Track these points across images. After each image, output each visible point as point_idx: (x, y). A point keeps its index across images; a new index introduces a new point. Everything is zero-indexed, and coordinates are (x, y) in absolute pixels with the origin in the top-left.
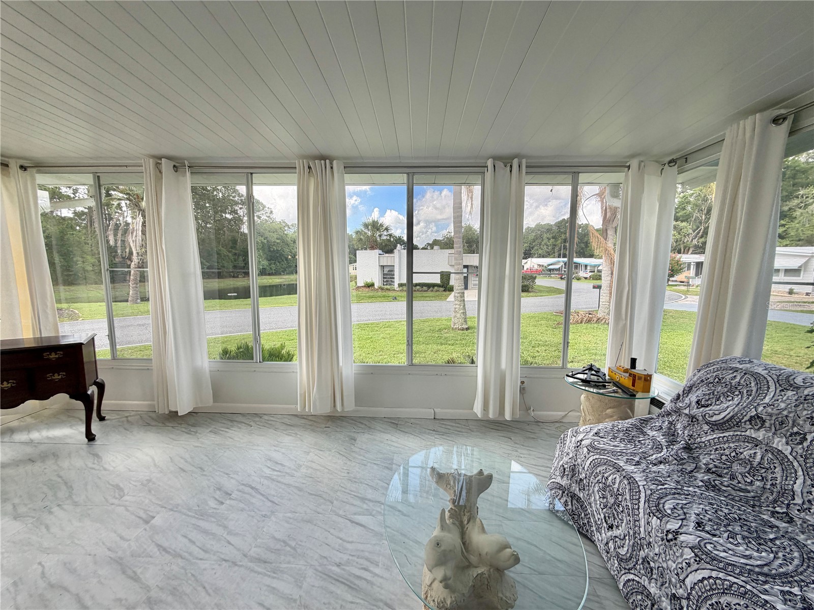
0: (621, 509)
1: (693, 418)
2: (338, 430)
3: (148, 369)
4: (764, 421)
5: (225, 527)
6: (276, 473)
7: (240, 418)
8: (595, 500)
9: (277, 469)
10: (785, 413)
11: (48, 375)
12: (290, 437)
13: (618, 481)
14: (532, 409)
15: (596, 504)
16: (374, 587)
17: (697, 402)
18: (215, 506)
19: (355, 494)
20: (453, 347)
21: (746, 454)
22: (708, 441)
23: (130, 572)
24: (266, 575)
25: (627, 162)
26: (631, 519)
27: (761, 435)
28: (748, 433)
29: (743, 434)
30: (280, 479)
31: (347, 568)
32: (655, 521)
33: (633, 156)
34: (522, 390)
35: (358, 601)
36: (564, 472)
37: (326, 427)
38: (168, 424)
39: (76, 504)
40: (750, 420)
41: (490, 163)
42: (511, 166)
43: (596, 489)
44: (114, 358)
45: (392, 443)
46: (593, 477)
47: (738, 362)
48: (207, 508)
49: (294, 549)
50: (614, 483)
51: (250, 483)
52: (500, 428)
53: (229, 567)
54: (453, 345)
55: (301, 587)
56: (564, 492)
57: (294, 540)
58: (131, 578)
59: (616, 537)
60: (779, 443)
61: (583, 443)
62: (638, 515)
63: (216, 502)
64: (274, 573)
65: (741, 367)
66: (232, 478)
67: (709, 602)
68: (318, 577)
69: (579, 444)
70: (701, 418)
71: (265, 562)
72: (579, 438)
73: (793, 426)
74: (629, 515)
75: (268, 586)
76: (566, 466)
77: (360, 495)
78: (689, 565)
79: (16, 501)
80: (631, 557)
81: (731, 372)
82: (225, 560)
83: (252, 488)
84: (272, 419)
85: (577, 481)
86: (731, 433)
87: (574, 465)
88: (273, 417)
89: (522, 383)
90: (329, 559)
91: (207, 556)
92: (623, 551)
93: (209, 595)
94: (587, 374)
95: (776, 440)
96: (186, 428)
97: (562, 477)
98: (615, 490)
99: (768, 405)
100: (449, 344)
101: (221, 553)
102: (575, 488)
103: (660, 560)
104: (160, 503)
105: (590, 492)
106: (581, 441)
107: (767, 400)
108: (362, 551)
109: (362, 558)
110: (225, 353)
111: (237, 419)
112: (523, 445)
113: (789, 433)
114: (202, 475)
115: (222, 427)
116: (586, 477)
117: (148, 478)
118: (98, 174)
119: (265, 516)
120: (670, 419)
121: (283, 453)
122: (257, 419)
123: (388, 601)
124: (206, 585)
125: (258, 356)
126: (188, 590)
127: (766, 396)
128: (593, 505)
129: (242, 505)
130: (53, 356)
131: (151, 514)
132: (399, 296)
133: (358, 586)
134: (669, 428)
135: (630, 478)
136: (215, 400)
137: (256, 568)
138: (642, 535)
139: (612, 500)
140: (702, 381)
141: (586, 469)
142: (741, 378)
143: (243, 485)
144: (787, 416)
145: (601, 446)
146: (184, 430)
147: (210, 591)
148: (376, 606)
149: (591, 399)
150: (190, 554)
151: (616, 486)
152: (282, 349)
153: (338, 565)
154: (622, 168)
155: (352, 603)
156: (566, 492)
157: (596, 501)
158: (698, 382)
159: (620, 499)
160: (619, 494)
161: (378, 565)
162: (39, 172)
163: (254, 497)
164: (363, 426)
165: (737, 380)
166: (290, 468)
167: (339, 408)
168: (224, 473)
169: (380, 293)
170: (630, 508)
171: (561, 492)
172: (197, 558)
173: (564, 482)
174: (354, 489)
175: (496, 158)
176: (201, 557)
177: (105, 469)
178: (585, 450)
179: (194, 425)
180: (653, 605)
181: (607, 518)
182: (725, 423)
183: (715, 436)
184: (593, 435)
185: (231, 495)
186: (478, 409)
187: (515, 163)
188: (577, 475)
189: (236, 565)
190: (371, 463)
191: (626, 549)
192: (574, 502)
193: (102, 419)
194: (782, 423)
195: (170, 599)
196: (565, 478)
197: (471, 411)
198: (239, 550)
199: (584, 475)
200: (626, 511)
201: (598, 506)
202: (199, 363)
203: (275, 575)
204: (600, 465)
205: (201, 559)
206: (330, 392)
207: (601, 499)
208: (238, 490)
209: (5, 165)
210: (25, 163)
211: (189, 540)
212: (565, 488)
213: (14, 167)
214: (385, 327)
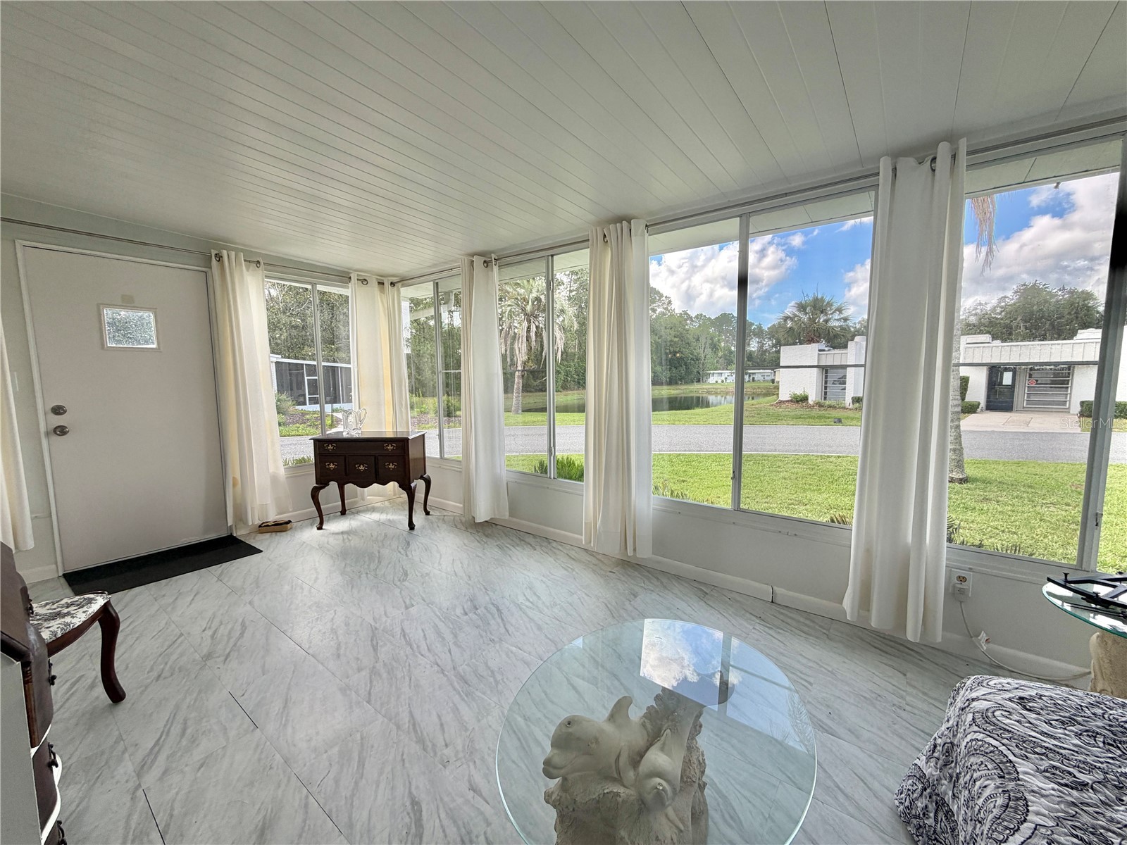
2: (623, 579)
3: (460, 470)
5: (455, 636)
6: (528, 603)
7: (531, 540)
9: (531, 600)
11: (386, 464)
12: (565, 572)
13: (987, 792)
18: (459, 615)
23: (375, 643)
24: (459, 693)
30: (528, 611)
31: (533, 727)
36: (934, 752)
37: (610, 572)
38: (467, 530)
39: (376, 576)
41: (884, 166)
44: (441, 457)
45: (682, 615)
46: (963, 773)
48: (453, 613)
49: (497, 682)
51: (499, 605)
53: (438, 672)
55: (479, 721)
56: (925, 789)
57: (503, 675)
58: (373, 646)
61: (975, 704)
63: (463, 611)
64: (467, 696)
66: (488, 594)
68: (500, 721)
69: (968, 704)
71: (466, 683)
72: (971, 694)
75: (455, 705)
76: (938, 741)
82: (438, 665)
83: (498, 610)
84: (560, 548)
85: (951, 777)
87: (951, 743)
88: (562, 546)
89: (962, 580)
90: (521, 708)
91: (428, 654)
93: (410, 688)
96: (480, 537)
97: (929, 759)
101: (439, 657)
102: (945, 788)
104: (424, 596)
106: (973, 700)
110: (541, 467)
111: (527, 540)
115: (509, 544)
118: (436, 281)
119: (492, 640)
121: (548, 586)
122: (545, 544)
124: (413, 678)
125: (551, 471)
126: (399, 676)
129: (480, 622)
130: (390, 447)
131: (413, 603)
136: (511, 515)
137: (456, 684)
143: (493, 604)
145: (1008, 721)
146: (477, 537)
147: (413, 684)
148: (535, 781)
149: (1110, 642)
150: (418, 647)
153: (526, 719)
155: (514, 762)
156: (928, 790)
162: (403, 286)
163: (494, 619)
164: (657, 583)
166: (543, 603)
167: (630, 552)
168: (484, 588)
169: (816, 412)
171: (921, 786)
172: (420, 653)
173: (930, 770)
176: (423, 653)
177: (407, 555)
178: (970, 717)
179: (487, 536)
184: (1010, 700)
185: (477, 609)
186: (848, 603)
188: (953, 765)
189: (443, 673)
192: (941, 815)
193: (426, 513)
195: (385, 675)
196: (933, 763)
197: (837, 606)
203: (466, 698)
204: (976, 752)
205: (422, 655)
206: (620, 528)
208: (486, 608)
209: (381, 283)
210: (394, 280)
211: (425, 635)
212: (928, 781)
213: (387, 285)
214: (795, 463)
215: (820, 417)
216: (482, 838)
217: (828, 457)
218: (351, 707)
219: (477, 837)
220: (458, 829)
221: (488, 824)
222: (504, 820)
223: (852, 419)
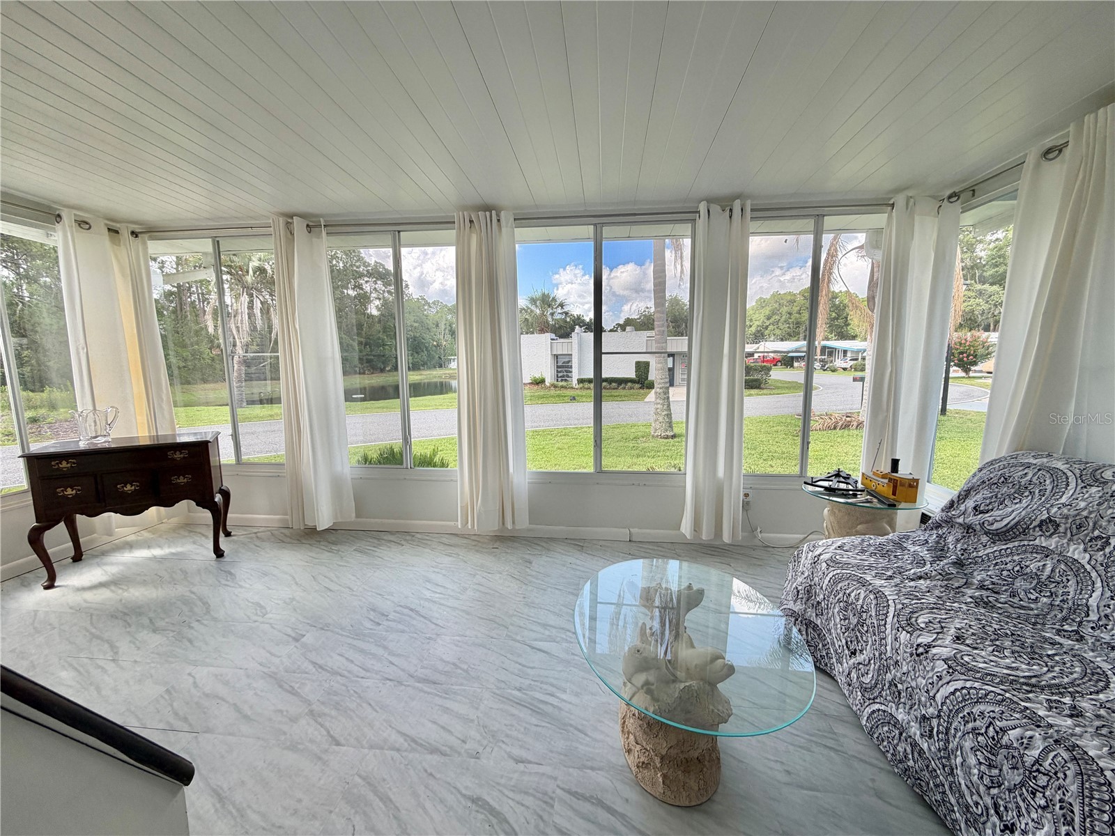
0: (865, 629)
1: (968, 528)
2: (509, 551)
3: (278, 476)
4: (1058, 526)
5: (385, 648)
6: (437, 595)
7: (388, 537)
8: (835, 625)
9: (438, 591)
10: (1085, 513)
11: (172, 478)
12: (450, 559)
13: (862, 596)
14: (759, 530)
15: (836, 629)
16: (562, 712)
17: (975, 508)
18: (372, 627)
19: (534, 620)
20: (653, 460)
21: (1033, 567)
22: (987, 555)
23: (287, 687)
24: (438, 695)
25: (890, 199)
26: (877, 638)
27: (1052, 543)
28: (1037, 542)
29: (1031, 543)
30: (442, 602)
31: (530, 693)
32: (904, 636)
33: (898, 191)
34: (746, 505)
35: (544, 724)
36: (798, 595)
37: (493, 548)
38: (304, 541)
39: (216, 620)
40: (1040, 525)
41: (702, 207)
42: (731, 210)
43: (837, 610)
44: (239, 462)
45: (578, 568)
46: (832, 596)
47: (1033, 456)
48: (362, 628)
49: (466, 671)
50: (857, 600)
51: (408, 605)
52: (715, 553)
53: (395, 686)
54: (653, 457)
55: (477, 709)
56: (797, 620)
57: (467, 663)
58: (290, 692)
59: (859, 664)
60: (1076, 552)
61: (822, 557)
62: (884, 632)
63: (372, 623)
64: (446, 694)
65: (1035, 462)
66: (386, 599)
67: (961, 715)
68: (497, 700)
69: (816, 559)
70: (978, 527)
71: (435, 683)
72: (817, 553)
73: (1094, 528)
74: (875, 634)
75: (441, 706)
76: (800, 588)
77: (539, 621)
78: (940, 678)
79: (152, 615)
80: (876, 684)
81: (1021, 468)
82: (390, 680)
83: (412, 610)
84: (426, 538)
85: (813, 605)
86: (1016, 544)
87: (810, 585)
88: (427, 536)
89: (746, 495)
90: (508, 683)
91: (368, 674)
92: (867, 679)
93: (377, 712)
94: (832, 481)
95: (1072, 548)
96: (326, 546)
97: (795, 602)
98: (859, 607)
99: (1064, 505)
100: (649, 457)
101: (384, 672)
102: (811, 614)
103: (909, 679)
104: (309, 622)
105: (830, 615)
106: (819, 555)
107: (1063, 500)
108: (547, 677)
109: (546, 683)
110: (366, 459)
111: (385, 538)
112: (746, 573)
113: (1088, 538)
114: (352, 595)
115: (368, 546)
116: (824, 598)
117: (291, 596)
118: (217, 239)
119: (429, 638)
120: (940, 532)
121: (444, 575)
122: (408, 538)
123: (580, 727)
124: (372, 703)
125: (408, 462)
126: (353, 706)
127: (1063, 494)
128: (833, 631)
129: (400, 627)
130: (178, 456)
131: (301, 632)
132: (578, 396)
133: (543, 710)
134: (938, 543)
135: (878, 592)
136: (357, 516)
137: (426, 689)
138: (889, 654)
139: (854, 621)
140: (984, 482)
141: (824, 588)
142: (1034, 475)
143: (401, 606)
144: (1086, 517)
145: (844, 559)
146: (323, 547)
147: (378, 709)
148: (566, 730)
149: (837, 512)
150: (349, 672)
151: (860, 602)
152: (435, 456)
153: (519, 690)
154: (884, 207)
155: (537, 726)
156: (799, 619)
157: (837, 625)
158: (979, 483)
159: (864, 617)
160: (863, 612)
161: (566, 692)
162: (152, 238)
163: (414, 619)
164: (539, 548)
165: (1028, 478)
166: (453, 590)
167: (509, 526)
168: (377, 594)
169: (553, 392)
170: (876, 625)
171: (793, 620)
172: (358, 677)
173: (798, 607)
174: (533, 615)
175: (710, 201)
176: (362, 675)
177: (240, 586)
178: (824, 565)
179: (334, 543)
180: (901, 734)
181: (849, 643)
182: (1008, 531)
183: (995, 549)
184: (836, 549)
185: (387, 616)
186: (686, 528)
187: (737, 205)
188: (813, 597)
189: (402, 685)
190: (551, 588)
191: (870, 676)
192: (810, 630)
193: (228, 534)
194: (1080, 526)
195: (334, 713)
196: (799, 602)
197: (677, 532)
198: (403, 670)
199: (822, 596)
200: (871, 630)
201: (839, 631)
202: (339, 468)
203: (447, 696)
204: (841, 580)
205: (362, 678)
206: (498, 506)
207: (842, 621)
208: (395, 611)
209: (113, 231)
210: (137, 228)
211: (347, 659)
212: (798, 614)
213: (125, 234)
214: (560, 436)
215: (559, 396)
216: (559, 791)
217: (582, 428)
218: (320, 759)
219: (554, 792)
220: (534, 796)
221: (555, 779)
222: (565, 769)
223: (582, 396)
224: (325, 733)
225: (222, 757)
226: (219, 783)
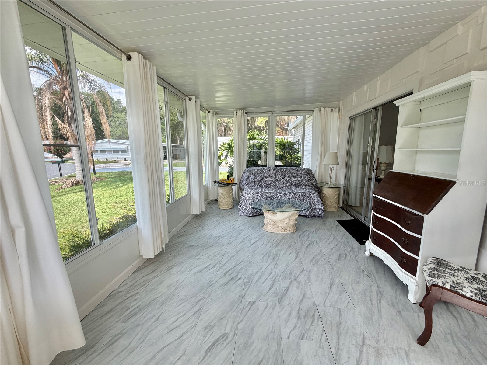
13: (270, 194)
17: (254, 178)
22: (260, 184)
28: (266, 180)
43: (264, 200)
76: (251, 202)
81: (254, 170)
86: (263, 181)
97: (251, 205)
140: (250, 174)
141: (258, 198)
145: (258, 192)
224: (301, 273)
225: (320, 293)
226: (328, 288)
